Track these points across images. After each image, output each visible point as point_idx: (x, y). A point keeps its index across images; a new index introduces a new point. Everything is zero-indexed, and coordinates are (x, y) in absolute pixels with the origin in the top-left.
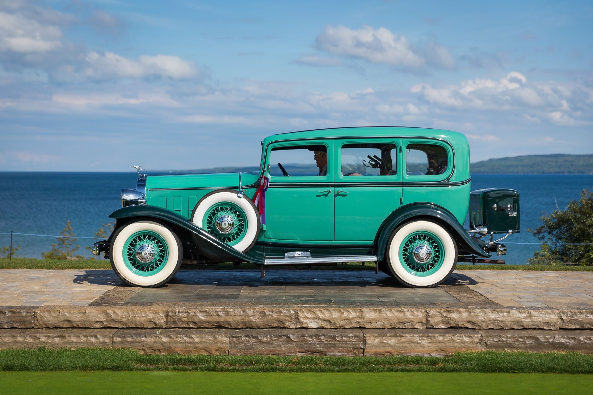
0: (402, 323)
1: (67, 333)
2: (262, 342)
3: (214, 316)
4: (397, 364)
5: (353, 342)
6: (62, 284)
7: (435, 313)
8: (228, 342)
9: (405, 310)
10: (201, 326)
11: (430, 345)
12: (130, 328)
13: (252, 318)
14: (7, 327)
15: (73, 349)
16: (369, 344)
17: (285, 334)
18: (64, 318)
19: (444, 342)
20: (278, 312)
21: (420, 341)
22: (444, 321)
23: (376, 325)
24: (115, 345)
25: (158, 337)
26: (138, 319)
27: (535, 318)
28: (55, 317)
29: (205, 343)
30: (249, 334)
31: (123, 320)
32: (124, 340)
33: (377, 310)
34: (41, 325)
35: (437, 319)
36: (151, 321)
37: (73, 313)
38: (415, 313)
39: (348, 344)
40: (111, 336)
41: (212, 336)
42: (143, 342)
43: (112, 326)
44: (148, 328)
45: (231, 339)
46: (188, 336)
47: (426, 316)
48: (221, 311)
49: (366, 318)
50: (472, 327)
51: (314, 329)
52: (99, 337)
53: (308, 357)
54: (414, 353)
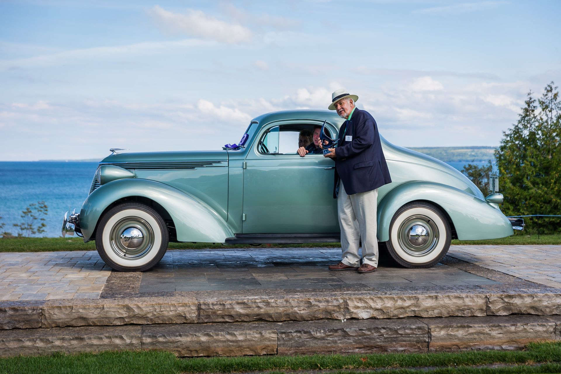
0: (461, 310)
1: (85, 334)
2: (315, 338)
3: (253, 307)
4: (480, 361)
5: (417, 334)
7: (496, 299)
8: (277, 339)
9: (464, 295)
10: (239, 320)
11: (501, 335)
12: (155, 324)
13: (296, 309)
14: (7, 328)
15: (94, 353)
16: (434, 337)
17: (339, 327)
18: (78, 314)
19: (516, 333)
20: (325, 301)
21: (490, 332)
22: (505, 308)
23: (432, 314)
24: (144, 347)
25: (195, 335)
26: (166, 313)
28: (66, 314)
29: (249, 341)
30: (300, 329)
31: (149, 315)
32: (155, 340)
33: (434, 297)
34: (50, 324)
35: (498, 305)
36: (180, 316)
37: (89, 309)
38: (476, 299)
39: (411, 337)
40: (140, 336)
42: (178, 342)
43: (135, 323)
44: (177, 324)
45: (279, 335)
46: (230, 333)
47: (486, 302)
48: (260, 302)
49: (422, 305)
50: (535, 313)
51: (366, 320)
52: (125, 338)
53: (367, 353)
54: (483, 345)
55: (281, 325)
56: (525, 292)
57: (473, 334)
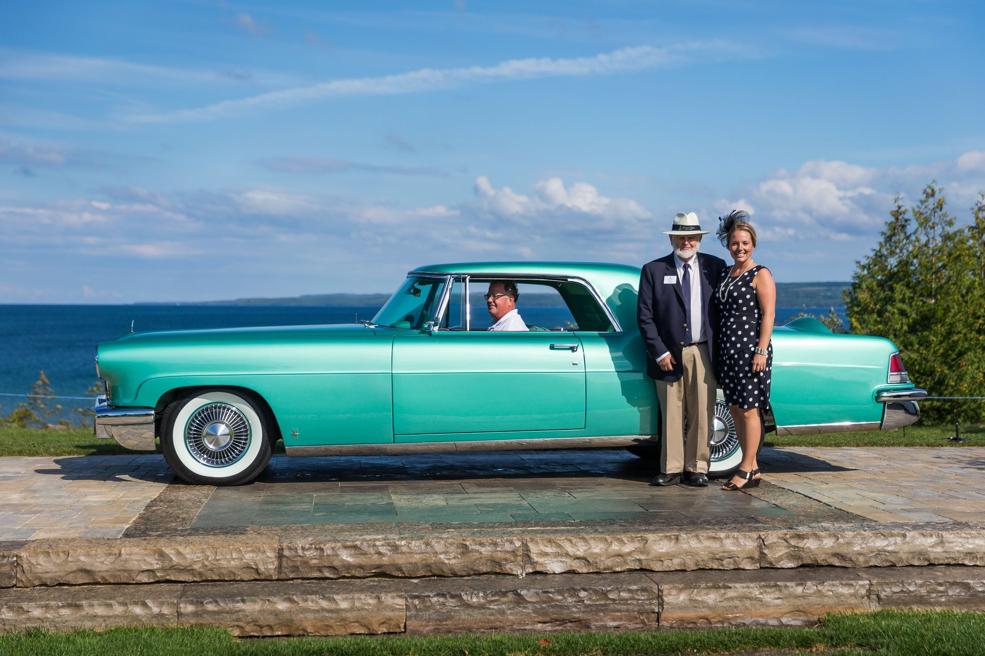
0: (717, 559)
1: (86, 599)
2: (469, 606)
3: (371, 554)
4: (738, 646)
5: (639, 600)
6: (61, 487)
7: (775, 540)
8: (405, 607)
9: (722, 535)
10: (347, 575)
11: (779, 601)
12: (207, 581)
13: (442, 556)
15: (98, 630)
16: (668, 604)
17: (511, 588)
18: (78, 565)
19: (804, 597)
20: (491, 544)
21: (761, 596)
22: (791, 555)
23: (670, 565)
24: (183, 619)
25: (268, 600)
26: (224, 563)
27: (951, 545)
28: (58, 565)
29: (359, 610)
30: (444, 591)
31: (196, 567)
32: (200, 609)
33: (672, 537)
34: (30, 580)
36: (249, 567)
37: (96, 555)
38: (742, 541)
39: (629, 604)
40: (175, 601)
41: (374, 595)
42: (239, 611)
43: (173, 578)
44: (243, 581)
45: (410, 601)
46: (327, 597)
47: (760, 547)
48: (382, 545)
49: (653, 551)
50: (840, 564)
51: (558, 576)
52: (150, 603)
53: (555, 631)
54: (749, 618)
55: (416, 583)
56: (826, 530)
57: (733, 600)
